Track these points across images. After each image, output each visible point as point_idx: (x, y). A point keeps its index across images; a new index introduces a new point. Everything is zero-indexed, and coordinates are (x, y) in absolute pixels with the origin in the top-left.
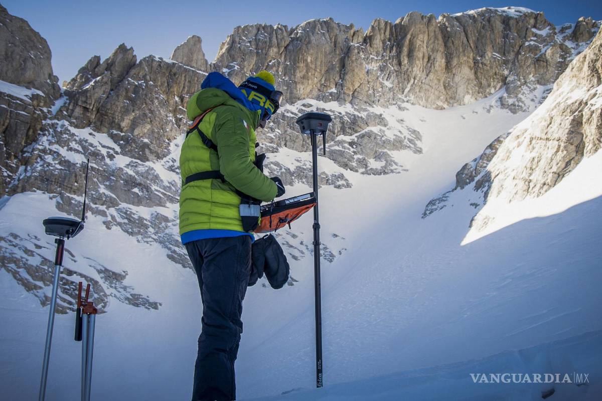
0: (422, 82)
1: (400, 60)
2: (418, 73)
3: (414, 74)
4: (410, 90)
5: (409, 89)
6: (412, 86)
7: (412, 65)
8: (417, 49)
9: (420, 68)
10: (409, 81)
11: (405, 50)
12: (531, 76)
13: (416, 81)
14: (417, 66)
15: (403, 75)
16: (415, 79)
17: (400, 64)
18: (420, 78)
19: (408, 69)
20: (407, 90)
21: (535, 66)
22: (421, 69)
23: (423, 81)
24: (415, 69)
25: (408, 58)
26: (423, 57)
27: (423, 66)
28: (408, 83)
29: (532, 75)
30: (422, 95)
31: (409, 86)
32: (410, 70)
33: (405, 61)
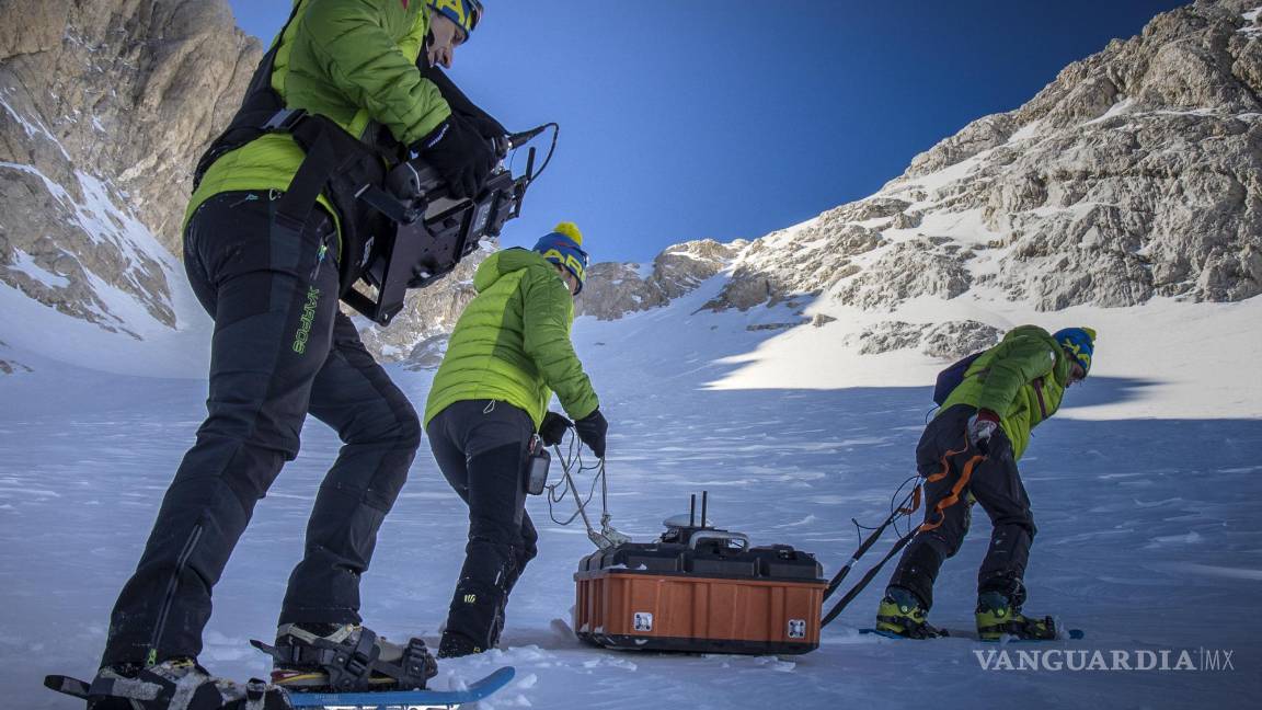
0: (174, 181)
1: (143, 89)
2: (175, 150)
3: (165, 144)
4: (139, 178)
5: (137, 175)
6: (148, 171)
7: (168, 120)
8: (197, 90)
9: (184, 143)
10: (144, 154)
11: (165, 74)
12: (439, 319)
13: (163, 167)
14: (181, 133)
15: (134, 129)
16: (161, 158)
17: (137, 97)
18: (175, 167)
19: (154, 123)
20: (131, 173)
21: (455, 302)
22: (185, 147)
23: (179, 181)
24: (172, 134)
25: (164, 98)
26: (201, 123)
27: (192, 145)
28: (139, 160)
29: (443, 318)
30: (163, 214)
31: (141, 166)
32: (159, 127)
33: (154, 99)
